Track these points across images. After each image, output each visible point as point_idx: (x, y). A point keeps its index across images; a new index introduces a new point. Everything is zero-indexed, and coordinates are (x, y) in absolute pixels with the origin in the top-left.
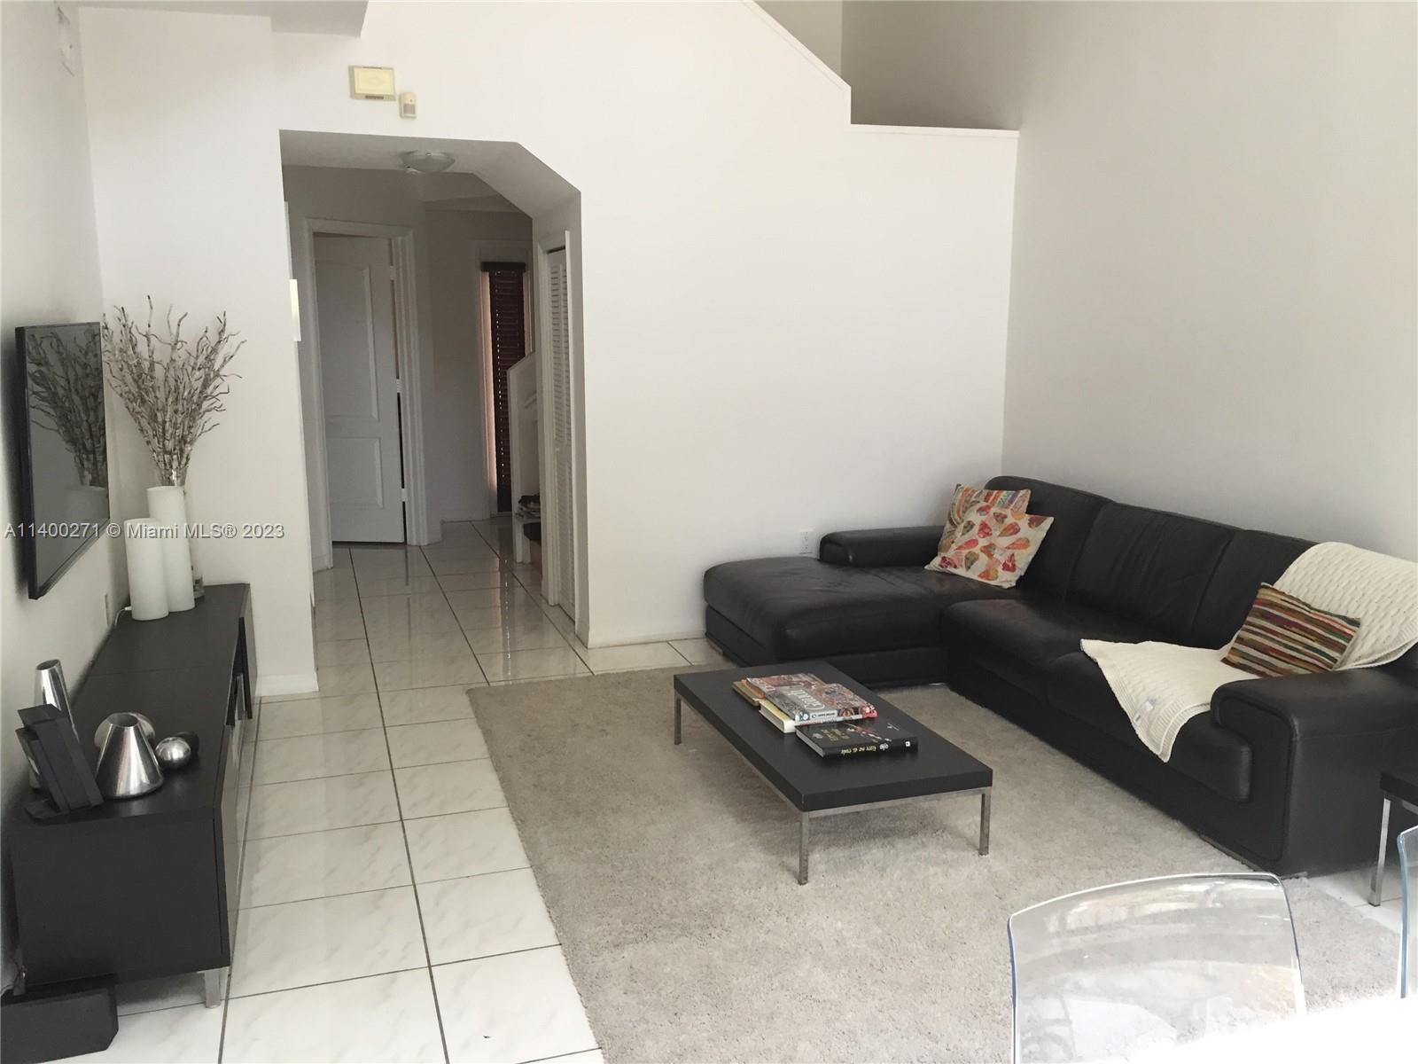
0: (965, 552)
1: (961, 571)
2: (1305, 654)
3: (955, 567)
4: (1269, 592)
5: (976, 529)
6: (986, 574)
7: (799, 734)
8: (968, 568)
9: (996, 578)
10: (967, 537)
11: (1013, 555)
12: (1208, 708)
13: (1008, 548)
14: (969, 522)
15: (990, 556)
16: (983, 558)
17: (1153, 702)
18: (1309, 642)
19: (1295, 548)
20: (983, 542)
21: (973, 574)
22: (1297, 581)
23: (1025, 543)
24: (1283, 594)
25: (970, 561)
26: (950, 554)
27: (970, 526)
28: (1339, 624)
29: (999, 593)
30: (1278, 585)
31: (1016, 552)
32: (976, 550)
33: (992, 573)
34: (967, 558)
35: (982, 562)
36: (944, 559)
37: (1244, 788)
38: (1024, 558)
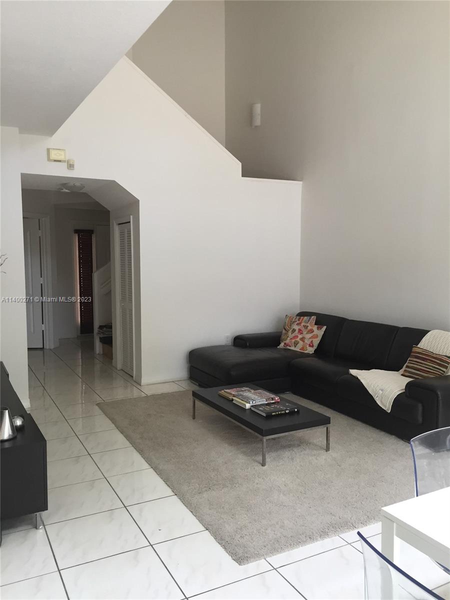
0: (293, 341)
1: (293, 348)
2: (434, 370)
3: (290, 346)
4: (416, 348)
5: (297, 331)
6: (303, 349)
7: (253, 409)
8: (295, 347)
9: (307, 350)
10: (293, 335)
11: (312, 341)
12: (404, 391)
13: (310, 338)
14: (294, 329)
15: (304, 341)
16: (301, 343)
17: (382, 390)
18: (435, 366)
19: (424, 333)
20: (300, 336)
21: (297, 349)
22: (425, 344)
23: (317, 336)
24: (422, 349)
25: (296, 344)
26: (288, 341)
27: (294, 331)
28: (445, 359)
29: (308, 355)
30: (419, 346)
31: (314, 340)
32: (298, 339)
33: (305, 348)
34: (295, 343)
35: (301, 344)
36: (285, 343)
37: (420, 419)
38: (316, 342)
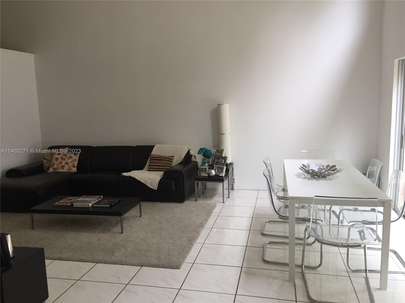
0: (60, 165)
1: (61, 170)
2: (166, 164)
3: (58, 170)
4: (152, 155)
5: (60, 159)
6: (69, 169)
7: (94, 206)
8: (63, 169)
9: (72, 170)
10: (58, 162)
11: (73, 163)
12: (163, 176)
13: (71, 162)
14: (56, 158)
15: (68, 165)
16: (66, 166)
17: (150, 179)
18: (166, 162)
19: (153, 147)
20: (64, 162)
21: (65, 170)
22: (155, 152)
23: (75, 160)
24: (156, 155)
25: (63, 167)
26: (55, 166)
27: (57, 159)
28: (170, 158)
29: (74, 173)
30: (152, 154)
31: (74, 163)
32: (63, 164)
33: (70, 169)
34: (62, 167)
36: (54, 169)
38: (76, 163)
